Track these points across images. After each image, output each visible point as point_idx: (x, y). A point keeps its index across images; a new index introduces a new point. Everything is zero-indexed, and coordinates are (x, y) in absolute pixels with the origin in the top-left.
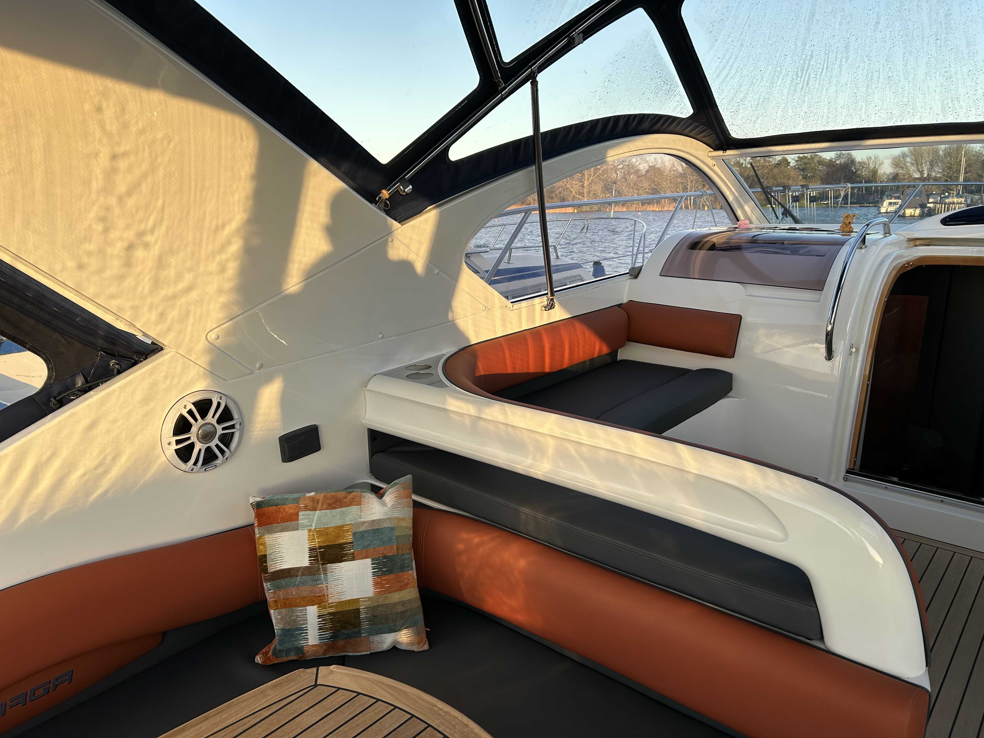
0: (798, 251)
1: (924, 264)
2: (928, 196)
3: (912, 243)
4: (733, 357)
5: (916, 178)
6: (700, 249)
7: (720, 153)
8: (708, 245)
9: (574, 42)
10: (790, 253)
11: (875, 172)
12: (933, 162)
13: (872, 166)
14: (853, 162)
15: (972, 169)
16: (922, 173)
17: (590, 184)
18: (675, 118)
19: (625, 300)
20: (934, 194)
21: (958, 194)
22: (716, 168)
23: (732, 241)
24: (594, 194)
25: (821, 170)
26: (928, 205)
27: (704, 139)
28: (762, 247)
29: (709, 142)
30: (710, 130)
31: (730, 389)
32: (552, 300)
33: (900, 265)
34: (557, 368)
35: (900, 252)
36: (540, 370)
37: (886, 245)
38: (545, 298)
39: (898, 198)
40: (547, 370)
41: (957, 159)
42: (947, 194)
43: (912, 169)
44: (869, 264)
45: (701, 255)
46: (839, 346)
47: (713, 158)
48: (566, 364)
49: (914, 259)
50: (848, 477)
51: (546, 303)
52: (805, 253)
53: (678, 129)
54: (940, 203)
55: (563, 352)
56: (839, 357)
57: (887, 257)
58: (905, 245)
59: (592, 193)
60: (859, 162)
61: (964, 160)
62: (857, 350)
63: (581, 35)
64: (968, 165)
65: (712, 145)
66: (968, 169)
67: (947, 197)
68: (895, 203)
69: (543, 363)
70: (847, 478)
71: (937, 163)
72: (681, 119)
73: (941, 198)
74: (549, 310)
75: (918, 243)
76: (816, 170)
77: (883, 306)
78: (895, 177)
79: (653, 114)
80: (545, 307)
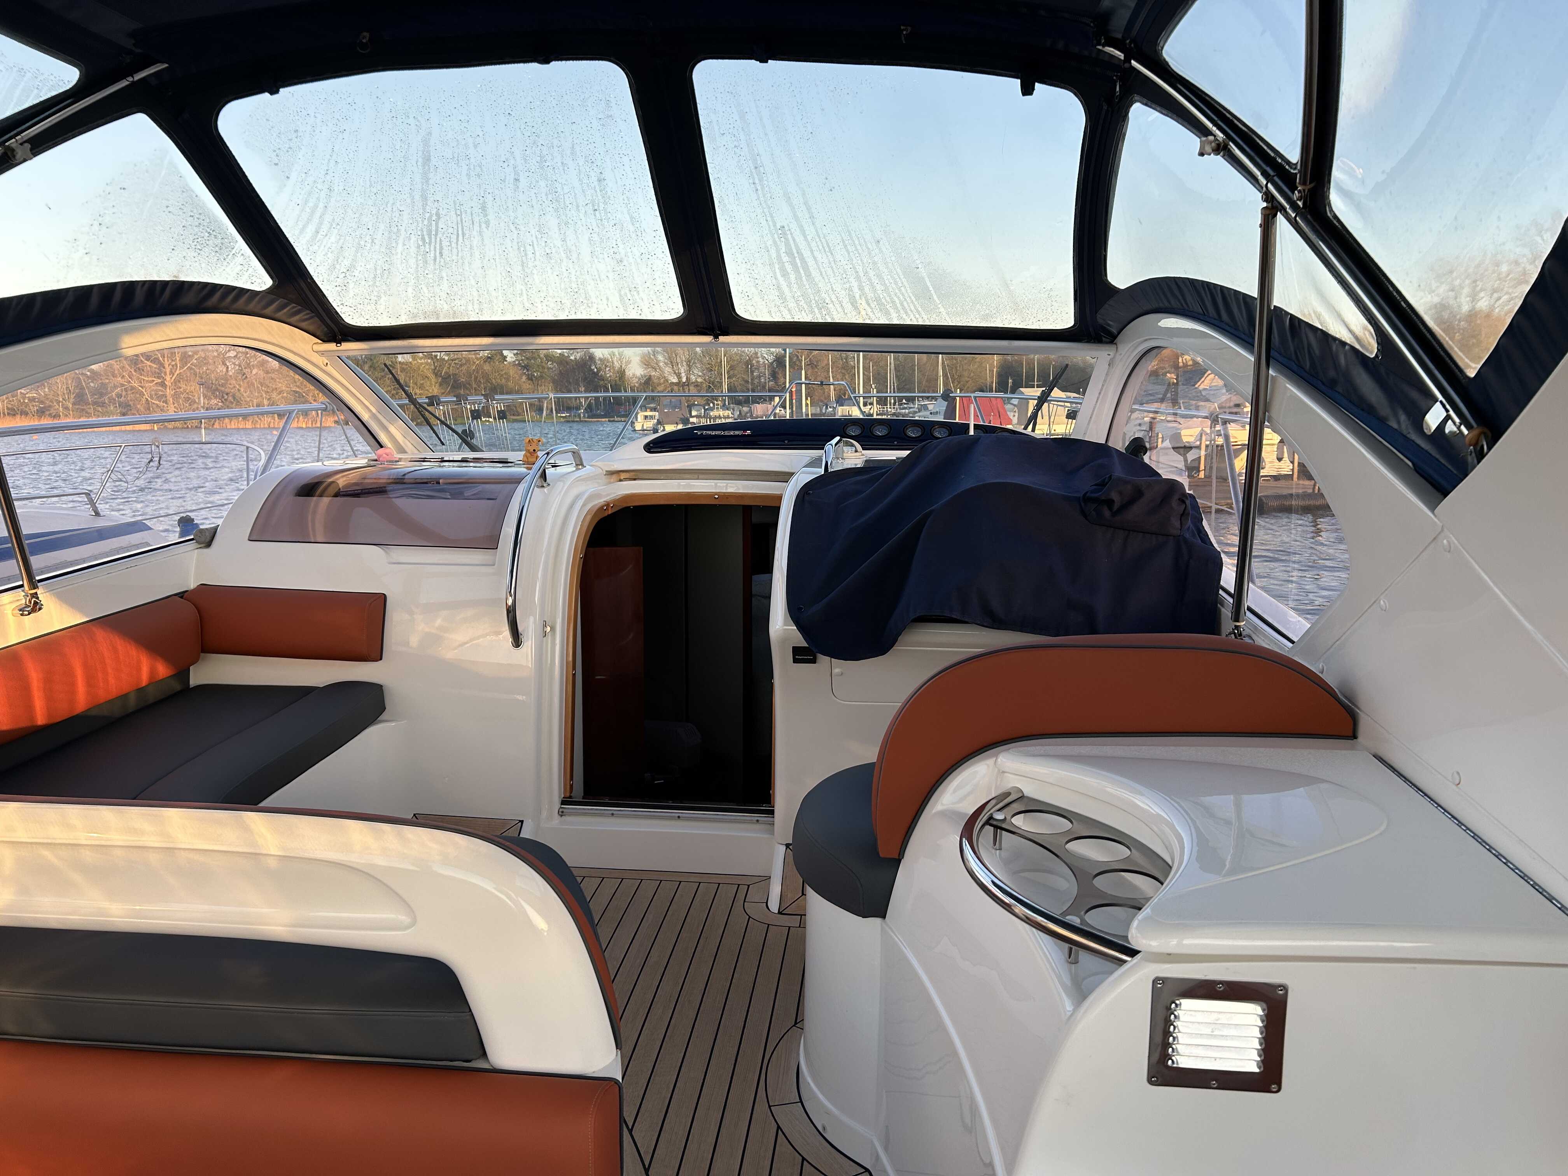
0: (462, 493)
1: (632, 504)
2: (690, 407)
3: (615, 477)
4: (381, 659)
5: (673, 383)
6: (321, 496)
7: (332, 346)
8: (332, 490)
9: (14, 156)
10: (449, 497)
11: (622, 373)
12: (690, 362)
13: (617, 365)
14: (592, 358)
15: (736, 372)
16: (679, 376)
17: (176, 382)
18: (242, 291)
19: (192, 585)
20: (696, 405)
21: (724, 405)
22: (329, 369)
23: (366, 481)
24: (187, 399)
25: (550, 368)
26: (692, 420)
27: (304, 325)
28: (410, 488)
29: (311, 328)
30: (308, 312)
31: (382, 709)
32: (35, 595)
33: (597, 507)
34: (63, 712)
35: (599, 488)
36: (23, 723)
37: (578, 481)
38: (20, 593)
39: (655, 409)
40: (41, 719)
41: (717, 359)
42: (711, 405)
43: (667, 370)
44: (554, 506)
45: (323, 504)
46: (528, 625)
47: (322, 353)
48: (81, 702)
49: (618, 498)
50: (565, 810)
51: (24, 601)
52: (474, 494)
53: (251, 307)
54: (704, 417)
55: (73, 685)
56: (530, 642)
57: (577, 497)
58: (604, 479)
59: (182, 396)
60: (600, 359)
61: (724, 360)
62: (553, 629)
63: (28, 146)
64: (730, 367)
65: (318, 333)
66: (731, 372)
67: (712, 409)
68: (652, 417)
69: (29, 707)
70: (562, 812)
71: (694, 363)
72: (255, 293)
73: (705, 410)
74: (29, 614)
75: (623, 476)
76: (543, 368)
77: (579, 566)
78: (647, 383)
79: (199, 283)
80: (20, 610)
